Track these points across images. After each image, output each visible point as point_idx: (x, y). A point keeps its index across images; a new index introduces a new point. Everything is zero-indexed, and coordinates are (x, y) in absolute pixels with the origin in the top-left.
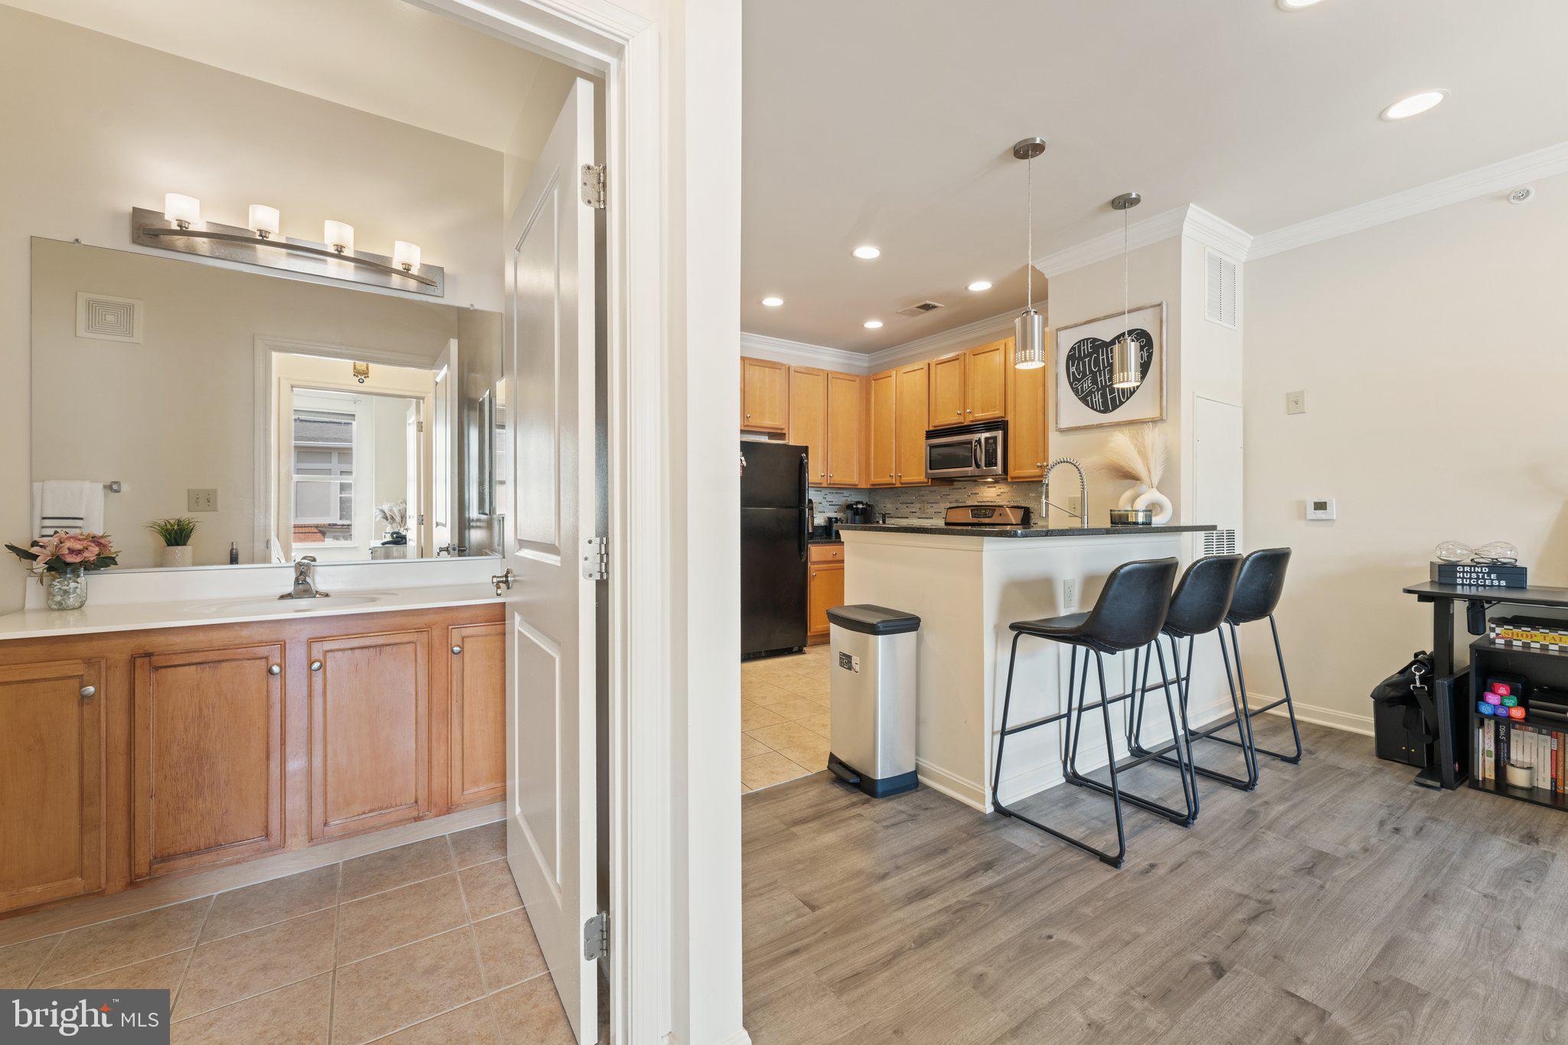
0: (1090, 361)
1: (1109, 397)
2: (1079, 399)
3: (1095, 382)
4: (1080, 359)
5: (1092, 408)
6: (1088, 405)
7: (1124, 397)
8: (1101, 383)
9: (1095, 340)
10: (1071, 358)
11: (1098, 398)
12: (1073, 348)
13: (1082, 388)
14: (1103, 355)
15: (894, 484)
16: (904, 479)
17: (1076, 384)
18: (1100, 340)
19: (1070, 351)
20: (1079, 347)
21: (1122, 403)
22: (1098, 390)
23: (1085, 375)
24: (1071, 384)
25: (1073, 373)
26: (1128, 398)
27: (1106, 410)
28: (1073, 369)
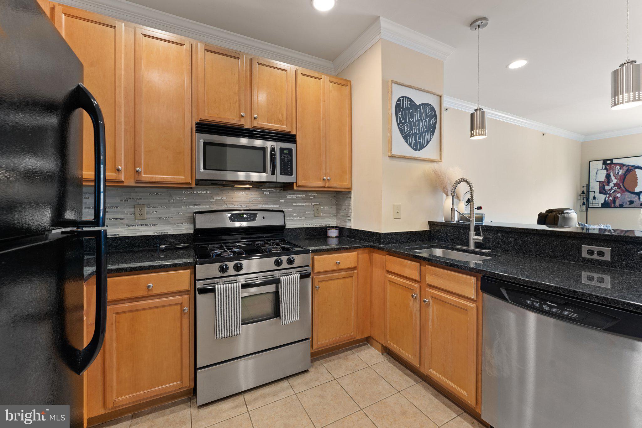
0: (409, 112)
1: (418, 141)
2: (402, 136)
3: (411, 128)
4: (404, 109)
5: (410, 145)
6: (407, 142)
7: (425, 144)
8: (414, 131)
9: (411, 101)
10: (398, 105)
11: (412, 139)
12: (399, 100)
13: (404, 129)
14: (415, 113)
15: (122, 182)
16: (145, 177)
17: (401, 126)
18: (414, 102)
19: (398, 101)
20: (403, 100)
21: (424, 147)
22: (413, 134)
23: (406, 122)
24: (398, 125)
25: (399, 117)
26: (427, 145)
27: (416, 149)
28: (399, 114)
